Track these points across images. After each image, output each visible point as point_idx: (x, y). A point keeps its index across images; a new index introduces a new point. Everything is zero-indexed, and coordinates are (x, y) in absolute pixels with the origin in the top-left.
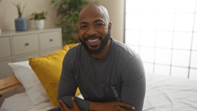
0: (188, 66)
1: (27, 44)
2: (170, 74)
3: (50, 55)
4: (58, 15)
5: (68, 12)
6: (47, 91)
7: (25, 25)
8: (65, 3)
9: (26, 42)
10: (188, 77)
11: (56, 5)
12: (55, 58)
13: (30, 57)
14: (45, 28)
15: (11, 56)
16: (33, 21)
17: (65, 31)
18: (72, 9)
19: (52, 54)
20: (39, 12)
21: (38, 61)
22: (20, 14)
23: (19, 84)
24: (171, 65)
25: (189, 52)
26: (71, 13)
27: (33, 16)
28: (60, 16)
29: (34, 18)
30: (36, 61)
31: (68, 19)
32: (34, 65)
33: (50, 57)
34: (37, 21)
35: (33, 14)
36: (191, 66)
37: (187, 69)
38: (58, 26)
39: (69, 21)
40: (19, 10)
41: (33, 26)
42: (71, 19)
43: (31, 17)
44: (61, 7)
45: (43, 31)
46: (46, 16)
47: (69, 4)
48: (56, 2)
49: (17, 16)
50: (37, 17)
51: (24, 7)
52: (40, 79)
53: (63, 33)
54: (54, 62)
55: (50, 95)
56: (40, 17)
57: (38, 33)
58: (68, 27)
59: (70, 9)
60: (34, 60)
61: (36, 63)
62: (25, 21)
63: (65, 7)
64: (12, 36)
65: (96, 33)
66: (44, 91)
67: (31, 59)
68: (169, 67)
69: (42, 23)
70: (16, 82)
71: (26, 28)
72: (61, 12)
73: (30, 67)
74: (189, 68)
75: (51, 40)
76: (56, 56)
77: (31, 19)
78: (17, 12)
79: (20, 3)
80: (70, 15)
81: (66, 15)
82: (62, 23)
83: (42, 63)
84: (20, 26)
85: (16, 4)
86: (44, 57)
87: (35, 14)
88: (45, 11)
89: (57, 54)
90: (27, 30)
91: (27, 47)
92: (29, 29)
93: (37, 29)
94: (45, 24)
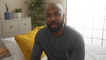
0: (102, 38)
1: (12, 27)
2: (92, 44)
3: (27, 34)
4: (29, 10)
5: (35, 8)
6: (25, 55)
7: (10, 15)
8: (33, 3)
9: (11, 26)
10: (102, 45)
11: (28, 4)
12: (30, 36)
13: (15, 35)
14: (22, 17)
15: (2, 34)
16: (15, 13)
17: (33, 19)
18: (37, 7)
19: (28, 33)
20: (18, 8)
21: (20, 37)
22: (7, 9)
23: (8, 51)
24: (92, 38)
25: (103, 31)
26: (36, 9)
27: (15, 10)
28: (30, 10)
29: (15, 11)
30: (19, 37)
31: (35, 12)
32: (17, 40)
33: (27, 35)
34: (17, 13)
35: (15, 9)
36: (103, 39)
37: (101, 40)
38: (29, 16)
39: (35, 13)
40: (7, 7)
41: (15, 16)
42: (36, 12)
43: (14, 11)
44: (31, 5)
45: (20, 19)
46: (22, 10)
47: (35, 4)
48: (28, 3)
49: (5, 11)
50: (17, 11)
51: (10, 6)
52: (21, 48)
53: (32, 20)
54: (29, 38)
55: (26, 58)
56: (18, 11)
57: (18, 21)
58: (34, 17)
59: (35, 6)
60: (18, 37)
61: (19, 39)
62: (10, 13)
63: (33, 5)
64: (3, 22)
65: (56, 20)
66: (23, 55)
67: (16, 36)
68: (91, 39)
69: (20, 14)
70: (6, 51)
71: (10, 17)
72: (31, 8)
73: (15, 41)
74: (102, 39)
75: (25, 24)
76: (30, 35)
77: (14, 12)
78: (5, 8)
79: (7, 3)
80: (36, 10)
81: (33, 10)
82: (31, 14)
83: (23, 39)
84: (7, 16)
85: (5, 3)
86: (23, 35)
87: (16, 9)
88: (21, 8)
89: (31, 34)
90: (11, 19)
91: (12, 28)
92: (12, 18)
93: (17, 18)
94: (22, 15)
